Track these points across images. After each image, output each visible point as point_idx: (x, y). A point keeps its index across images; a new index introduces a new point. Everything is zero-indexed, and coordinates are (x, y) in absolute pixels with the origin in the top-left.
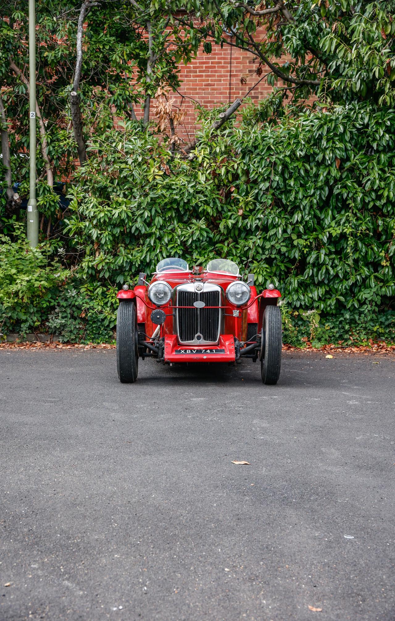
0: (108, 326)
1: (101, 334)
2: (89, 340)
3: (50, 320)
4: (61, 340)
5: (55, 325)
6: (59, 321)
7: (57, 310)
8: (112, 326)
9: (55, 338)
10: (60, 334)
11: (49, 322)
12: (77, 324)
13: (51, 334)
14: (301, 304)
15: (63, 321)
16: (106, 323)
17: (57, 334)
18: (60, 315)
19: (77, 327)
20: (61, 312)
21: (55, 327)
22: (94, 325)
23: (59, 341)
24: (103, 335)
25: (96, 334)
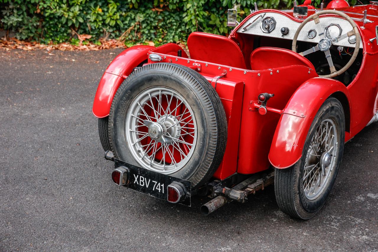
0: (66, 23)
1: (60, 31)
2: (48, 38)
3: (5, 17)
4: (18, 37)
5: (11, 22)
6: (16, 19)
7: (11, 7)
8: (70, 24)
9: (11, 35)
10: (17, 31)
11: (5, 19)
12: (34, 22)
13: (7, 30)
14: (247, 4)
15: (20, 20)
16: (64, 20)
17: (13, 31)
18: (15, 11)
19: (35, 25)
20: (15, 8)
21: (12, 24)
22: (51, 23)
23: (16, 38)
24: (61, 33)
25: (54, 31)
